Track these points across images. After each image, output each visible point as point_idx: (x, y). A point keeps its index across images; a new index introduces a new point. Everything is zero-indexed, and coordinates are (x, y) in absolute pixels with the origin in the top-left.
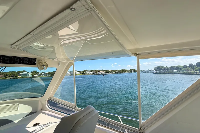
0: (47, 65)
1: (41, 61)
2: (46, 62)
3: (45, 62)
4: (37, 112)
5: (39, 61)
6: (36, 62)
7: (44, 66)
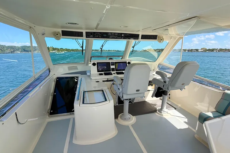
0: (164, 40)
1: (160, 37)
2: (163, 37)
4: (151, 71)
6: (157, 38)
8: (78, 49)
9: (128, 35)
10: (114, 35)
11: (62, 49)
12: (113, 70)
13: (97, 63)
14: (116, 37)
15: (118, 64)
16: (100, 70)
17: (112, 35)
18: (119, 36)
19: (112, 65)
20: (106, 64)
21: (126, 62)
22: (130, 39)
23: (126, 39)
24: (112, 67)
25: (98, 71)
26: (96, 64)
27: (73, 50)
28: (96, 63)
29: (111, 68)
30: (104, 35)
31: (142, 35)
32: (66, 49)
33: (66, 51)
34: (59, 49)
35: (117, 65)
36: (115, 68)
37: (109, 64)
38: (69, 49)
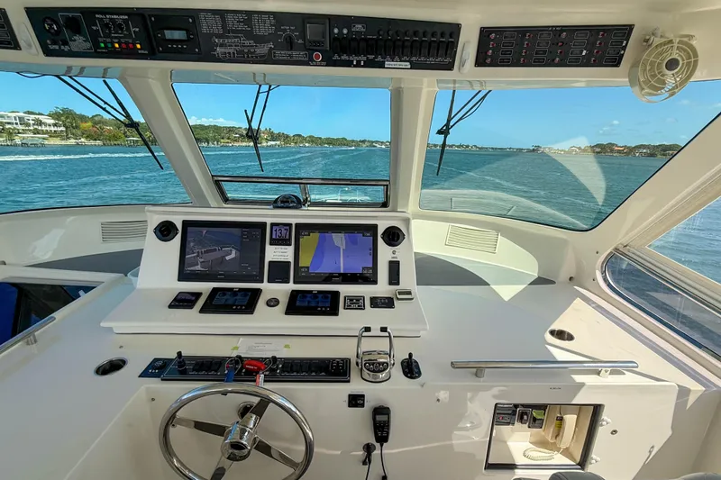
0: (696, 62)
1: (657, 41)
2: (694, 43)
3: (685, 39)
4: (553, 282)
5: (647, 41)
6: (624, 48)
7: (672, 64)
8: (346, 140)
9: (359, 27)
10: (249, 35)
11: (299, 136)
12: (279, 272)
13: (186, 224)
14: (263, 50)
15: (315, 236)
16: (198, 268)
17: (226, 32)
18: (290, 44)
19: (274, 242)
20: (236, 231)
21: (375, 227)
22: (381, 66)
23: (348, 64)
24: (273, 253)
25: (183, 276)
26: (180, 227)
27: (330, 141)
28: (178, 221)
29: (268, 259)
30: (169, 34)
31: (485, 33)
32: (310, 137)
33: (307, 145)
34: (287, 136)
35: (310, 241)
36: (290, 258)
37: (258, 232)
38: (320, 138)
